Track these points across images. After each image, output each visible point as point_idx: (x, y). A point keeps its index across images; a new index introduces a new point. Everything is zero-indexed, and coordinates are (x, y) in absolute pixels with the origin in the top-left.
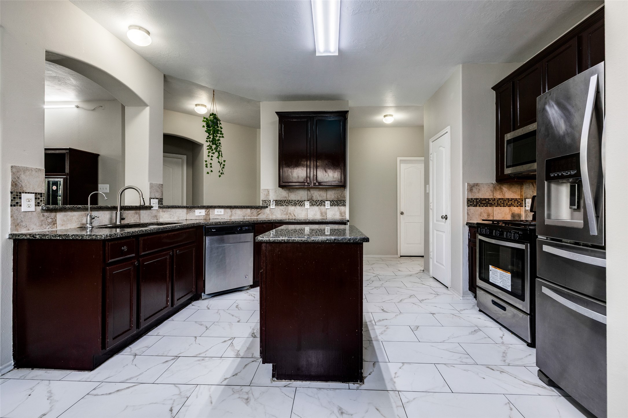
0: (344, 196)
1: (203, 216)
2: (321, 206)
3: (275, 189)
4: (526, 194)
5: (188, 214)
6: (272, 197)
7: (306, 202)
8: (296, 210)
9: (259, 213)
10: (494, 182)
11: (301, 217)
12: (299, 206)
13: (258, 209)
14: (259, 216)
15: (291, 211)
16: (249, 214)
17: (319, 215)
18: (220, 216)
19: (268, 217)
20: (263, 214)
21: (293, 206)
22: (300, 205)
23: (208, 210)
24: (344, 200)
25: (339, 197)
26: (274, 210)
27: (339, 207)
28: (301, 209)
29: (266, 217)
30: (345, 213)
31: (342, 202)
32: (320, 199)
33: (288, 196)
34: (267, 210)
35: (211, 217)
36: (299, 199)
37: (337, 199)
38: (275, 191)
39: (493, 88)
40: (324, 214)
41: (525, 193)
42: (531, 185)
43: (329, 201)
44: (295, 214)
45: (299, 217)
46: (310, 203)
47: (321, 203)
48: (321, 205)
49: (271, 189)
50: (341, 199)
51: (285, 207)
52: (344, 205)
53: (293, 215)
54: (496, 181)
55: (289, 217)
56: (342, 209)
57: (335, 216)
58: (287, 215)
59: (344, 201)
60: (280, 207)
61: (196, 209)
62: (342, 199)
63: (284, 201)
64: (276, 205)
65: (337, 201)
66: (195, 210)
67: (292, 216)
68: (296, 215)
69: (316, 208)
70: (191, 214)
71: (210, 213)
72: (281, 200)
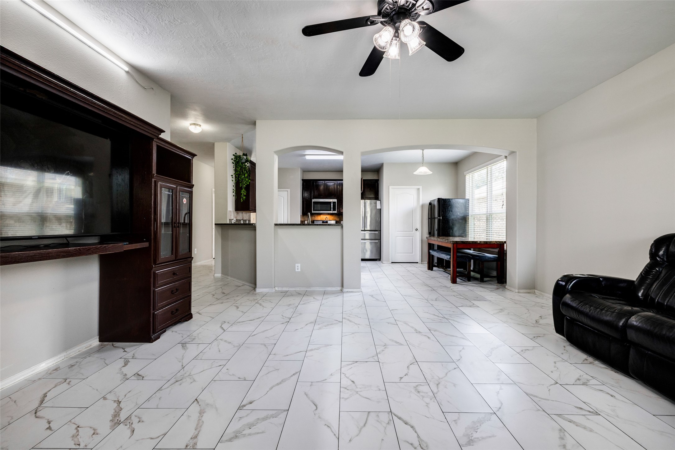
39: (302, 181)
54: (302, 214)
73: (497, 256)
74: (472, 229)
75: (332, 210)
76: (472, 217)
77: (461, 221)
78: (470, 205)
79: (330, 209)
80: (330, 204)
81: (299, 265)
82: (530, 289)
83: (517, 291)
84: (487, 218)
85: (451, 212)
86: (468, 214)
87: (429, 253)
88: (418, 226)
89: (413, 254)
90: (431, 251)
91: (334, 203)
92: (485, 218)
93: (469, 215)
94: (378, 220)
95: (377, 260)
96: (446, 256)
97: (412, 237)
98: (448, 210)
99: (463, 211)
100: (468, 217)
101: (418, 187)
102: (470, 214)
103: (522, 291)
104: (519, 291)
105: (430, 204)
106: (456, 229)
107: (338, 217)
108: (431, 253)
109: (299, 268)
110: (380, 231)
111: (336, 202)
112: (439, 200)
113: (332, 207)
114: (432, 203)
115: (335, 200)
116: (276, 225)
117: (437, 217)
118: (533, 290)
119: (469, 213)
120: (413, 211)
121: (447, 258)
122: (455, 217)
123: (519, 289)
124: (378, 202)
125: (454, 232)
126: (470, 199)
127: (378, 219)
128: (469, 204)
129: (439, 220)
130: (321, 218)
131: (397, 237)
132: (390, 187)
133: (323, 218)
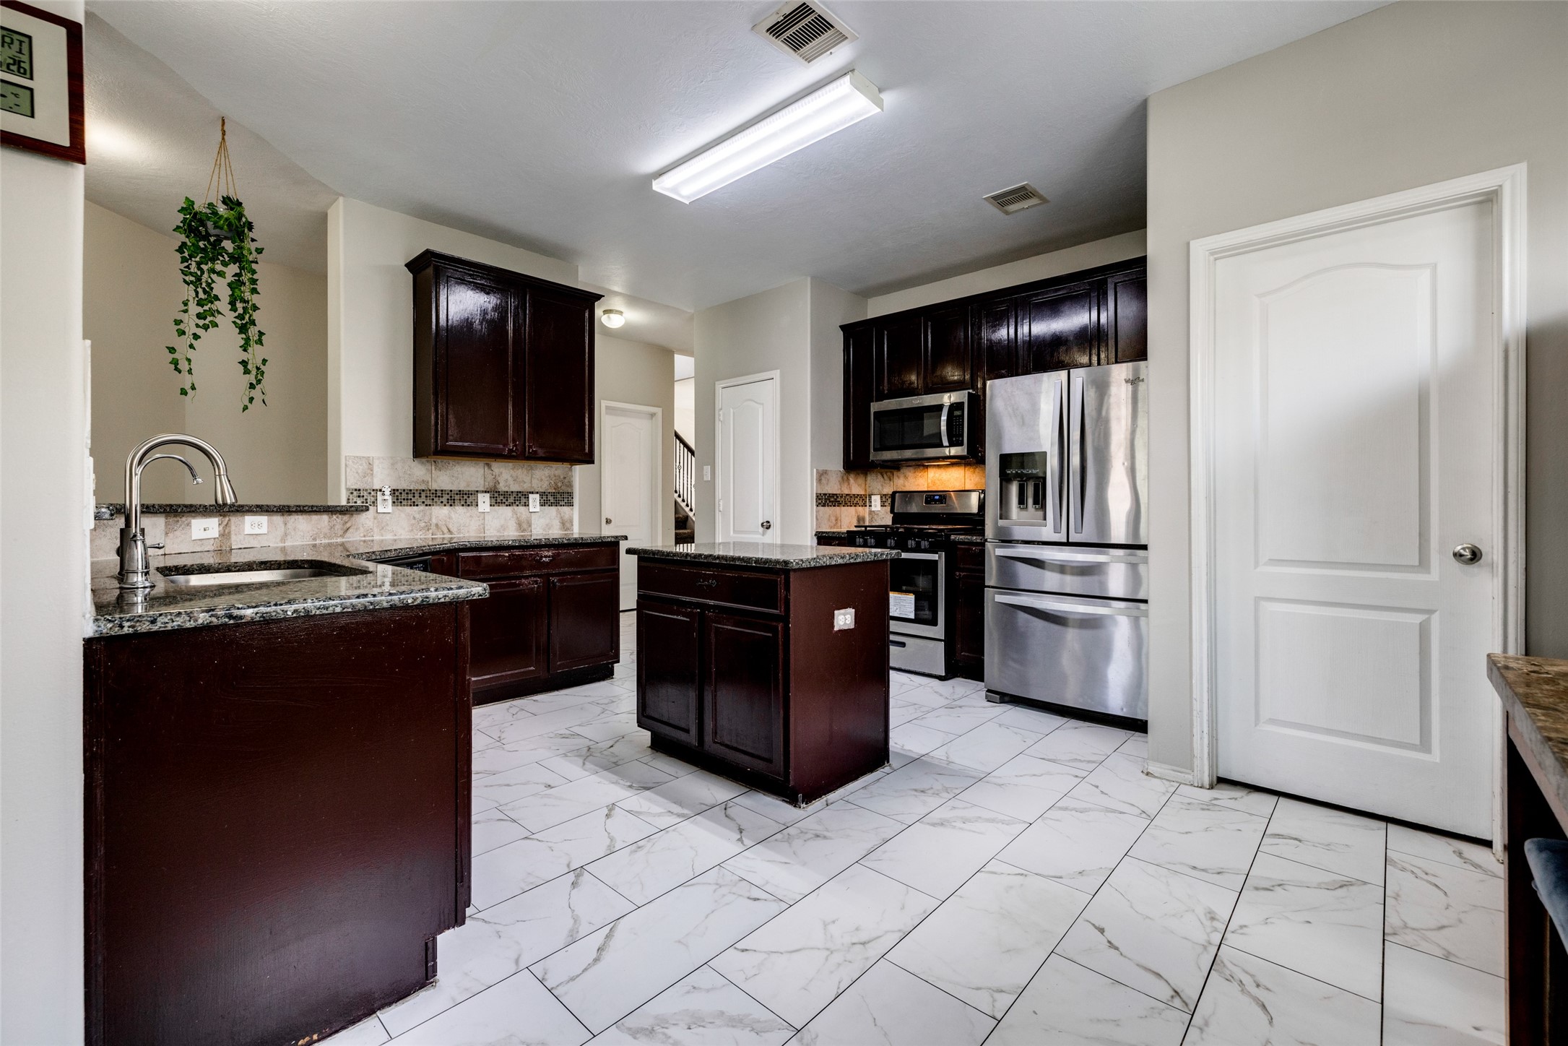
0: (569, 482)
1: (212, 541)
2: (518, 505)
3: (392, 458)
4: (871, 488)
5: (171, 535)
6: (383, 479)
7: (480, 495)
8: (453, 515)
9: (348, 525)
10: (842, 469)
11: (467, 535)
12: (463, 505)
13: (345, 514)
14: (348, 534)
15: (440, 518)
16: (326, 530)
17: (558, 527)
18: (259, 538)
19: (367, 538)
20: (357, 529)
21: (445, 505)
22: (466, 502)
23: (227, 519)
24: (569, 491)
25: (560, 484)
26: (388, 517)
27: (560, 508)
28: (468, 514)
29: (364, 539)
30: (571, 522)
31: (566, 496)
32: (515, 488)
33: (430, 480)
34: (365, 519)
35: (236, 542)
36: (462, 487)
37: (555, 489)
38: (392, 464)
39: (841, 327)
40: (525, 526)
41: (869, 487)
42: (880, 476)
43: (537, 493)
44: (450, 527)
45: (462, 535)
46: (490, 497)
47: (520, 498)
48: (517, 503)
49: (379, 458)
50: (564, 489)
51: (422, 508)
52: (570, 504)
53: (446, 531)
54: (844, 468)
55: (433, 537)
56: (565, 513)
57: (549, 529)
58: (428, 530)
59: (570, 494)
60: (408, 509)
61: (194, 517)
62: (566, 491)
63: (420, 493)
64: (394, 502)
65: (553, 495)
66: (189, 519)
67: (443, 534)
68: (454, 529)
69: (505, 512)
70: (178, 533)
71: (233, 528)
72: (411, 490)
75: (946, 442)
80: (938, 417)
88: (1488, 528)
89: (1436, 757)
91: (956, 407)
97: (1420, 617)
111: (963, 403)
113: (944, 427)
115: (963, 396)
130: (929, 481)
131: (1263, 604)
132: (1200, 249)
133: (937, 482)
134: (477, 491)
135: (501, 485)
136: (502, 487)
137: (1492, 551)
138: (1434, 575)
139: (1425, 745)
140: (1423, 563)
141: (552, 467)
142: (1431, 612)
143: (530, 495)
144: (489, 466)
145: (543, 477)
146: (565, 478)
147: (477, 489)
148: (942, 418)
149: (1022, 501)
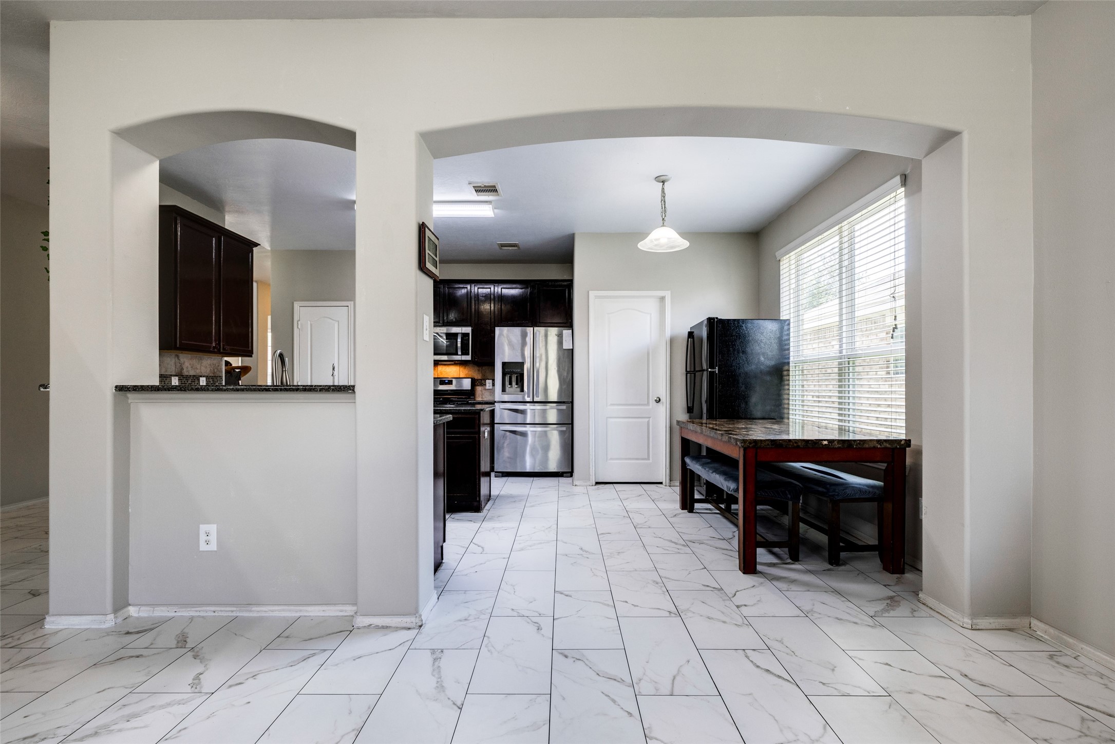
73: (881, 484)
74: (797, 398)
75: (460, 353)
76: (797, 369)
77: (768, 378)
78: (792, 335)
79: (454, 352)
80: (454, 339)
81: (213, 528)
82: (1014, 615)
83: (967, 621)
84: (840, 369)
85: (741, 355)
86: (786, 361)
87: (684, 464)
88: (662, 390)
89: (651, 461)
90: (688, 460)
91: (465, 335)
92: (836, 370)
93: (789, 363)
94: (567, 376)
95: (564, 475)
96: (725, 480)
97: (647, 420)
98: (734, 350)
99: (774, 353)
100: (786, 368)
101: (661, 293)
102: (791, 359)
103: (983, 622)
104: (975, 621)
105: (691, 334)
106: (754, 399)
107: (479, 370)
108: (689, 465)
109: (213, 538)
110: (572, 402)
111: (469, 334)
112: (711, 321)
113: (459, 345)
114: (696, 333)
115: (468, 330)
116: (120, 389)
117: (706, 368)
118: (1025, 621)
119: (789, 358)
120: (648, 354)
121: (728, 488)
122: (753, 367)
123: (974, 615)
124: (567, 333)
125: (752, 408)
126: (792, 321)
127: (565, 374)
128: (789, 335)
129: (712, 375)
130: (439, 372)
131: (608, 419)
132: (592, 294)
133: (443, 373)
134: (171, 375)
135: (185, 370)
136: (185, 373)
137: (663, 399)
138: (650, 407)
139: (648, 459)
140: (648, 404)
141: (211, 358)
142: (650, 418)
143: (201, 378)
144: (177, 356)
145: (207, 365)
146: (218, 366)
147: (171, 374)
148: (458, 340)
149: (510, 384)
